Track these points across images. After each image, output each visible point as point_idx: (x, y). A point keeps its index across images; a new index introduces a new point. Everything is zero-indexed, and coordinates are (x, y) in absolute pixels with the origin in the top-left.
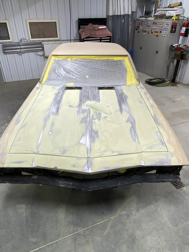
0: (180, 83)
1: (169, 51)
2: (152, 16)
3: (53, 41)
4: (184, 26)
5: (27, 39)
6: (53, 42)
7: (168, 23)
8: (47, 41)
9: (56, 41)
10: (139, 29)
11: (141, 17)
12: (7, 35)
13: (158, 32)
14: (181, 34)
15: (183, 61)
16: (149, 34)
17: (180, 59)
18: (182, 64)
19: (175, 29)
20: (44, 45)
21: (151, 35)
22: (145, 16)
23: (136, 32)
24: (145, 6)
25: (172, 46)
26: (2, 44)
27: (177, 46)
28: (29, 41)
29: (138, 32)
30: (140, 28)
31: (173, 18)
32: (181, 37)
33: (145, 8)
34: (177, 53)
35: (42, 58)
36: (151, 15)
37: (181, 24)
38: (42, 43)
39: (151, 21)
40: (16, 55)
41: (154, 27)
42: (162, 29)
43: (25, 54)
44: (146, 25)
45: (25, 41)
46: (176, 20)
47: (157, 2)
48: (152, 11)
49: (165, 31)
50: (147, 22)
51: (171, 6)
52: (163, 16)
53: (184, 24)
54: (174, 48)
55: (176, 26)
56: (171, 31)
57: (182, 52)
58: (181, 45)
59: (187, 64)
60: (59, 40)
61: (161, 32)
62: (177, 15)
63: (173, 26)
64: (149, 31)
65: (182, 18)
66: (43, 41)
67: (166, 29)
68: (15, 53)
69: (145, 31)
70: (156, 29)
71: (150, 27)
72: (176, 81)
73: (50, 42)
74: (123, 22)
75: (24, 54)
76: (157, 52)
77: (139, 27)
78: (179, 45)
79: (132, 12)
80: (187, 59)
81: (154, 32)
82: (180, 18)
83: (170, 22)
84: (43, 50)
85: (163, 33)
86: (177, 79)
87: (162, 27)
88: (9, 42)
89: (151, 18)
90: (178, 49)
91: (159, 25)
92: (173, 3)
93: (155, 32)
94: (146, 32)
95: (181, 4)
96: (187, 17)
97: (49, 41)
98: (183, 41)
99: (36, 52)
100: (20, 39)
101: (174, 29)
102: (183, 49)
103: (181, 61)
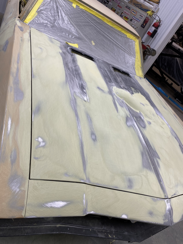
4: (153, 26)
10: (108, 4)
13: (128, 19)
19: (146, 25)
31: (148, 12)
37: (151, 22)
41: (125, 11)
42: (133, 17)
44: (118, 4)
46: (150, 16)
49: (136, 22)
50: (119, 1)
52: (138, 5)
53: (155, 24)
55: (148, 22)
56: (142, 25)
57: (146, 51)
61: (131, 20)
62: (152, 11)
63: (146, 20)
64: (118, 12)
69: (114, 10)
70: (128, 14)
71: (122, 9)
77: (108, 2)
81: (124, 17)
82: (153, 16)
83: (144, 15)
85: (133, 22)
87: (134, 16)
91: (132, 12)
95: (159, 2)
98: (147, 40)
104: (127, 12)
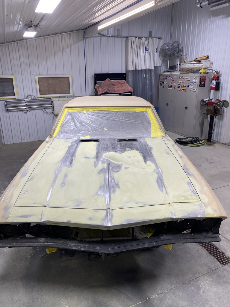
0: (217, 142)
1: (199, 106)
2: (177, 71)
3: (65, 97)
4: (213, 79)
5: (35, 95)
6: (65, 99)
7: (196, 77)
8: (58, 97)
9: (68, 97)
10: (163, 84)
11: (164, 72)
12: (12, 91)
13: (185, 86)
14: (212, 88)
15: (217, 117)
16: (175, 89)
17: (213, 115)
18: (217, 120)
19: (205, 82)
20: (54, 102)
21: (178, 90)
22: (170, 71)
23: (161, 87)
24: (169, 60)
25: (203, 101)
26: (5, 101)
27: (209, 100)
28: (36, 97)
29: (163, 87)
30: (165, 83)
31: (200, 72)
32: (212, 91)
33: (169, 62)
34: (208, 108)
35: (52, 116)
36: (176, 69)
37: (211, 78)
38: (52, 99)
39: (176, 75)
40: (19, 113)
42: (189, 83)
43: (31, 111)
44: (172, 80)
45: (32, 97)
46: (204, 73)
47: (182, 56)
48: (177, 65)
49: (193, 85)
50: (172, 76)
51: (197, 60)
52: (190, 70)
53: (214, 77)
54: (205, 103)
55: (205, 79)
56: (199, 85)
57: (215, 106)
58: (213, 99)
59: (222, 120)
60: (71, 97)
61: (188, 86)
62: (204, 68)
63: (202, 79)
64: (175, 86)
65: (211, 71)
66: (53, 97)
67: (195, 83)
68: (19, 111)
69: (170, 86)
70: (183, 83)
71: (176, 82)
72: (212, 140)
73: (61, 99)
74: (145, 77)
75: (29, 111)
76: (186, 108)
77: (163, 82)
78: (211, 100)
79: (155, 67)
80: (221, 115)
82: (208, 71)
83: (198, 76)
84: (53, 107)
85: (191, 87)
86: (214, 138)
87: (189, 81)
88: (13, 99)
89: (177, 72)
90: (210, 103)
91: (185, 79)
92: (199, 57)
93: (182, 86)
94: (172, 86)
95: (208, 57)
96: (216, 71)
97: (60, 97)
98: (215, 95)
99: (44, 110)
100: (26, 95)
101: (203, 83)
102: (215, 103)
103: (215, 117)
104: (181, 82)
